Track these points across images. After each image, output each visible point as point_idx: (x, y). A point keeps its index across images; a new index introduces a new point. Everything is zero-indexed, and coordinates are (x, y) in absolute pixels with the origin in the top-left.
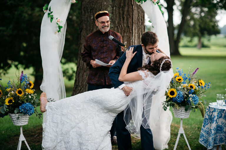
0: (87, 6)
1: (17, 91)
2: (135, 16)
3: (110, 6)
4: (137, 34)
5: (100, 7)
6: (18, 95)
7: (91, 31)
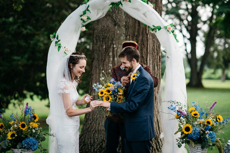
0: (99, 34)
1: (20, 125)
2: (150, 46)
3: (124, 35)
4: (152, 65)
5: (113, 36)
6: (21, 128)
7: (103, 61)
